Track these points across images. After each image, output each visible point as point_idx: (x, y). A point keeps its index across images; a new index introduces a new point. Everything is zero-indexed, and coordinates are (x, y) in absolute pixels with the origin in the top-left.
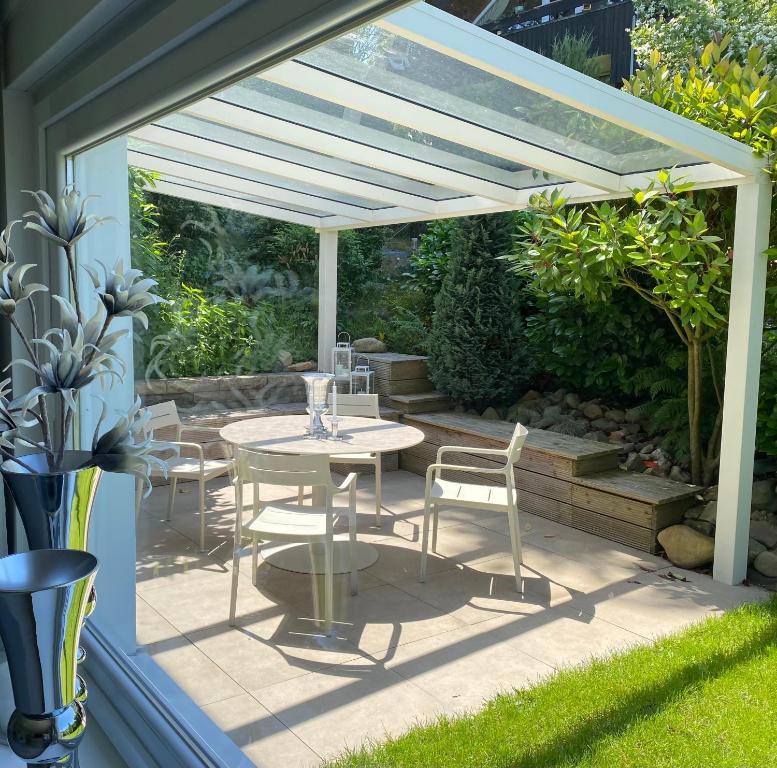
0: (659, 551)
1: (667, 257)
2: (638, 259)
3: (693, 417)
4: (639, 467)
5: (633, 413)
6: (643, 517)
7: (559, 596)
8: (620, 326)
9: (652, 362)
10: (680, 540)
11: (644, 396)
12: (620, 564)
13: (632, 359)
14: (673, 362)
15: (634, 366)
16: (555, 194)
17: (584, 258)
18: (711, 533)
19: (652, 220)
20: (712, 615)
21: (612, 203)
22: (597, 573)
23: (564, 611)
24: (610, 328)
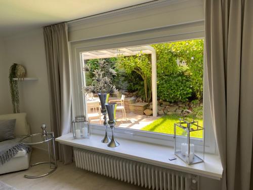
0: (144, 114)
1: (143, 65)
2: (138, 66)
3: (146, 92)
4: (138, 101)
5: (134, 93)
6: (141, 109)
7: (133, 122)
8: (132, 78)
9: (137, 84)
10: (147, 112)
11: (137, 90)
12: (139, 117)
13: (134, 84)
14: (142, 83)
15: (134, 85)
16: (122, 54)
17: (129, 66)
18: (152, 110)
19: (139, 59)
20: (154, 121)
21: (133, 56)
22: (136, 119)
23: (134, 124)
24: (130, 78)
